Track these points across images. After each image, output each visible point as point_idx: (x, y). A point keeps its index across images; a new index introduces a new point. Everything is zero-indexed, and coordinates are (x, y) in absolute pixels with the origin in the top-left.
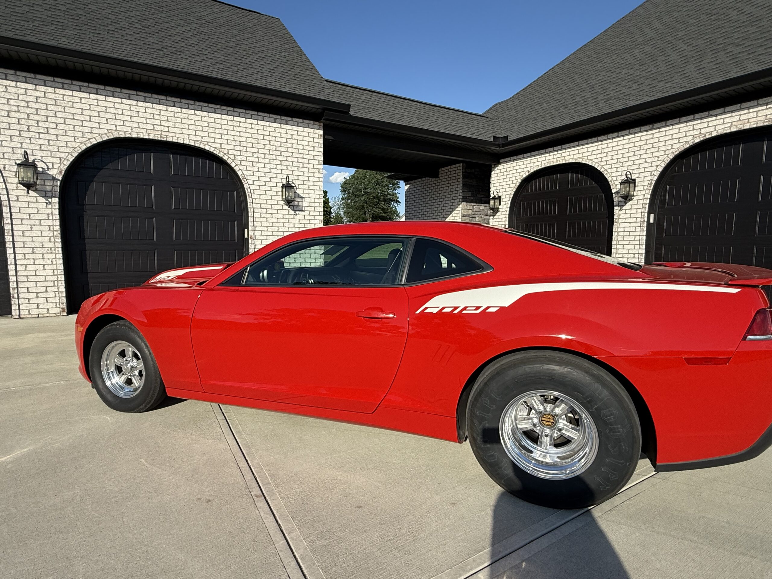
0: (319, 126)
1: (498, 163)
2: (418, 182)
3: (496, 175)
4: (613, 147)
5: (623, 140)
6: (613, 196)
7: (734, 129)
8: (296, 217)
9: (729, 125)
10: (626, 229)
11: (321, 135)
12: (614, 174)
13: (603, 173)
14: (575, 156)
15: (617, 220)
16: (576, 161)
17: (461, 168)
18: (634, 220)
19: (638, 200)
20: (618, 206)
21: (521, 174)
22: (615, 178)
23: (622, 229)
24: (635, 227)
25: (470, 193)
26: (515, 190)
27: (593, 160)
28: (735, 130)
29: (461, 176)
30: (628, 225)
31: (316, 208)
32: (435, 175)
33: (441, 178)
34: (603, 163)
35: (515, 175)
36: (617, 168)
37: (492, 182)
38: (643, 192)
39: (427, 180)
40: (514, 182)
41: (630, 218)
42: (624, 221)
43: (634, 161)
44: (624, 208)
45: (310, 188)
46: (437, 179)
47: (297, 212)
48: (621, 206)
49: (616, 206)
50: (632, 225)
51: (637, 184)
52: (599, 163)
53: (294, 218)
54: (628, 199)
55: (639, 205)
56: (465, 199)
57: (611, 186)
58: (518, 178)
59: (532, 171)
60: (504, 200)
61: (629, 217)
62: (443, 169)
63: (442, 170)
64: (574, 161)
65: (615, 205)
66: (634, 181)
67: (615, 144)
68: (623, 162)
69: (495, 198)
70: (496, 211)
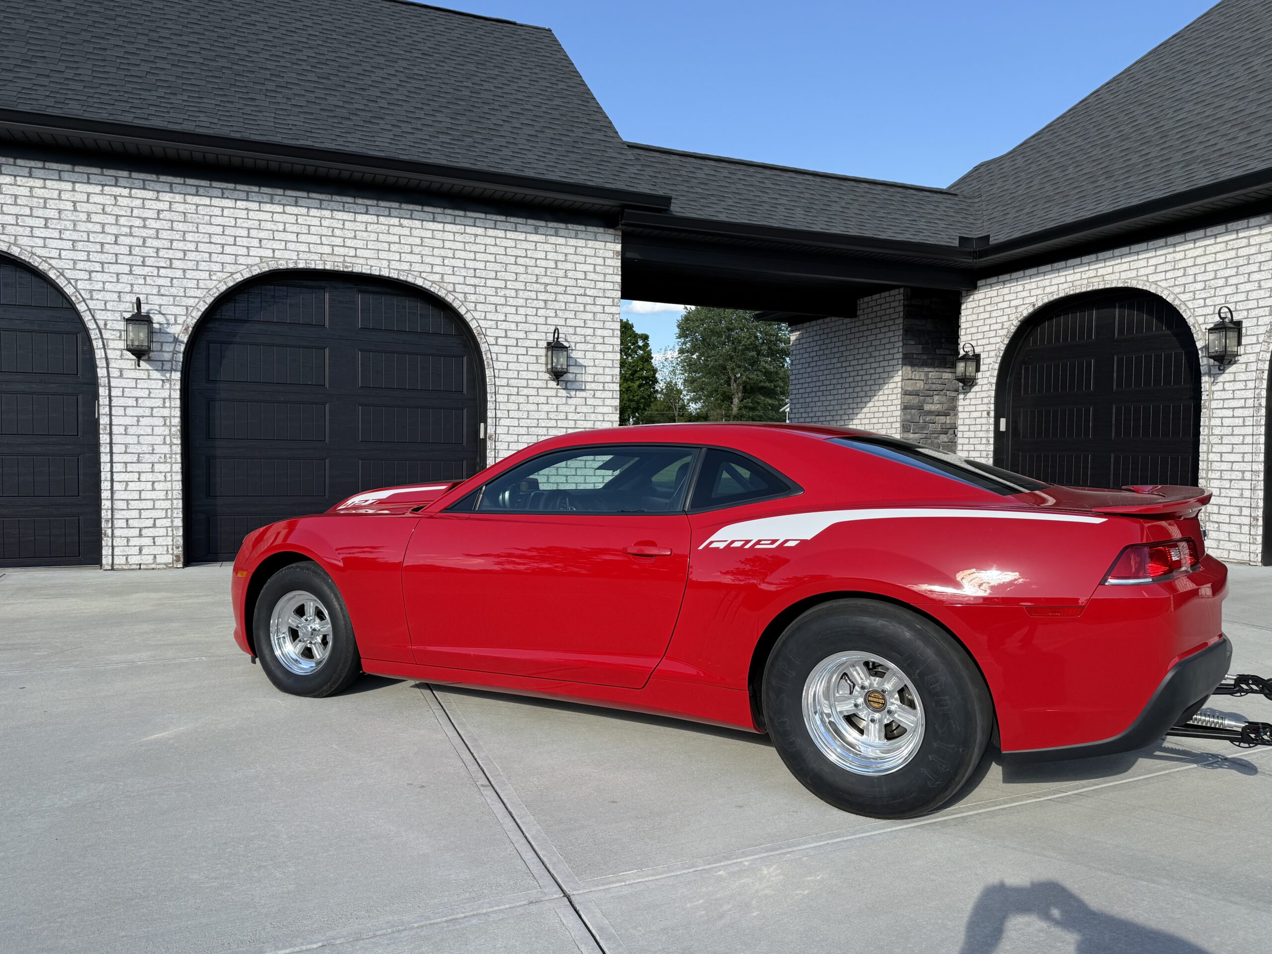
0: (615, 235)
1: (973, 287)
2: (815, 326)
3: (969, 312)
4: (1195, 257)
5: (1216, 243)
6: (1198, 354)
8: (570, 401)
10: (1227, 422)
11: (617, 252)
12: (1199, 312)
13: (1178, 309)
14: (1123, 275)
15: (1207, 404)
16: (1126, 285)
17: (901, 297)
18: (1241, 403)
19: (1247, 363)
20: (1209, 374)
21: (1020, 309)
22: (1201, 320)
23: (1217, 422)
24: (1244, 417)
25: (921, 346)
26: (1006, 341)
27: (1158, 283)
29: (902, 314)
30: (1229, 413)
31: (606, 384)
32: (850, 312)
33: (861, 318)
34: (1177, 290)
35: (1008, 311)
36: (1205, 299)
37: (963, 326)
38: (1257, 348)
39: (834, 322)
40: (1006, 325)
41: (1233, 399)
42: (1220, 406)
43: (1237, 285)
44: (1221, 379)
45: (596, 349)
46: (853, 320)
47: (573, 393)
48: (1214, 376)
49: (1205, 374)
50: (1238, 413)
51: (1244, 331)
52: (1171, 289)
53: (566, 404)
54: (1226, 362)
55: (1249, 373)
56: (909, 360)
57: (1195, 335)
58: (1013, 317)
59: (1040, 304)
60: (987, 361)
61: (1231, 396)
62: (867, 299)
63: (864, 303)
64: (1120, 285)
65: (1202, 372)
66: (1238, 325)
67: (1200, 251)
68: (1215, 288)
69: (967, 359)
70: (969, 383)
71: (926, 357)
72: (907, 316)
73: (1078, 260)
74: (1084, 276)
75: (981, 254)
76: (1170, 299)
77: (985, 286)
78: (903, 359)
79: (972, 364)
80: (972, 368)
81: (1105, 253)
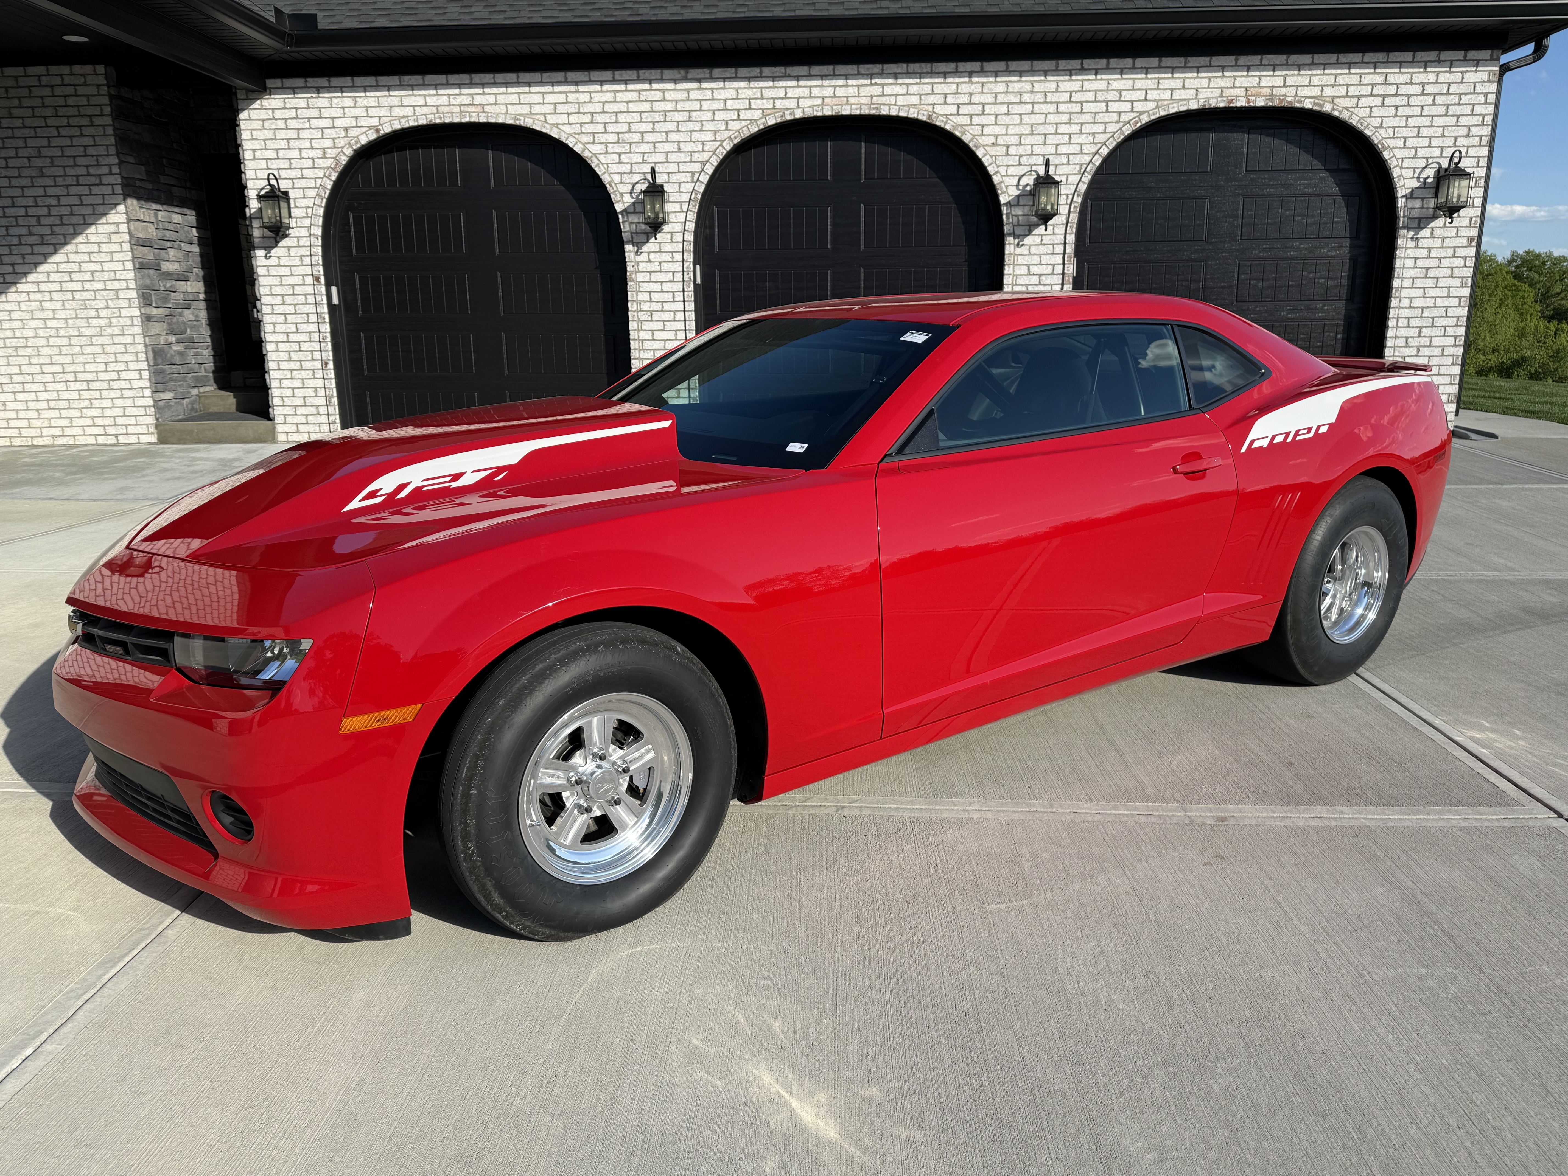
1: (262, 90)
6: (618, 219)
7: (828, 112)
9: (819, 101)
10: (655, 297)
14: (512, 110)
15: (634, 276)
17: (102, 80)
18: (669, 276)
19: (672, 233)
20: (633, 243)
21: (353, 133)
22: (617, 178)
23: (646, 297)
24: (673, 292)
27: (560, 126)
28: (830, 113)
29: (107, 110)
30: (657, 287)
34: (585, 139)
35: (331, 133)
36: (620, 154)
37: (247, 145)
38: (681, 217)
41: (661, 271)
42: (647, 279)
43: (654, 143)
44: (645, 248)
48: (639, 245)
49: (628, 242)
50: (666, 287)
51: (666, 196)
52: (577, 136)
54: (653, 229)
55: (675, 244)
56: (130, 188)
57: (612, 196)
58: (341, 143)
59: (387, 129)
60: (302, 202)
61: (658, 269)
64: (510, 121)
65: (625, 239)
66: (661, 190)
67: (609, 96)
68: (631, 144)
69: (278, 196)
70: (281, 234)
71: (150, 186)
72: (119, 114)
73: (442, 78)
74: (453, 101)
75: (300, 41)
76: (578, 149)
77: (283, 89)
78: (124, 186)
79: (283, 205)
80: (284, 212)
81: (482, 76)
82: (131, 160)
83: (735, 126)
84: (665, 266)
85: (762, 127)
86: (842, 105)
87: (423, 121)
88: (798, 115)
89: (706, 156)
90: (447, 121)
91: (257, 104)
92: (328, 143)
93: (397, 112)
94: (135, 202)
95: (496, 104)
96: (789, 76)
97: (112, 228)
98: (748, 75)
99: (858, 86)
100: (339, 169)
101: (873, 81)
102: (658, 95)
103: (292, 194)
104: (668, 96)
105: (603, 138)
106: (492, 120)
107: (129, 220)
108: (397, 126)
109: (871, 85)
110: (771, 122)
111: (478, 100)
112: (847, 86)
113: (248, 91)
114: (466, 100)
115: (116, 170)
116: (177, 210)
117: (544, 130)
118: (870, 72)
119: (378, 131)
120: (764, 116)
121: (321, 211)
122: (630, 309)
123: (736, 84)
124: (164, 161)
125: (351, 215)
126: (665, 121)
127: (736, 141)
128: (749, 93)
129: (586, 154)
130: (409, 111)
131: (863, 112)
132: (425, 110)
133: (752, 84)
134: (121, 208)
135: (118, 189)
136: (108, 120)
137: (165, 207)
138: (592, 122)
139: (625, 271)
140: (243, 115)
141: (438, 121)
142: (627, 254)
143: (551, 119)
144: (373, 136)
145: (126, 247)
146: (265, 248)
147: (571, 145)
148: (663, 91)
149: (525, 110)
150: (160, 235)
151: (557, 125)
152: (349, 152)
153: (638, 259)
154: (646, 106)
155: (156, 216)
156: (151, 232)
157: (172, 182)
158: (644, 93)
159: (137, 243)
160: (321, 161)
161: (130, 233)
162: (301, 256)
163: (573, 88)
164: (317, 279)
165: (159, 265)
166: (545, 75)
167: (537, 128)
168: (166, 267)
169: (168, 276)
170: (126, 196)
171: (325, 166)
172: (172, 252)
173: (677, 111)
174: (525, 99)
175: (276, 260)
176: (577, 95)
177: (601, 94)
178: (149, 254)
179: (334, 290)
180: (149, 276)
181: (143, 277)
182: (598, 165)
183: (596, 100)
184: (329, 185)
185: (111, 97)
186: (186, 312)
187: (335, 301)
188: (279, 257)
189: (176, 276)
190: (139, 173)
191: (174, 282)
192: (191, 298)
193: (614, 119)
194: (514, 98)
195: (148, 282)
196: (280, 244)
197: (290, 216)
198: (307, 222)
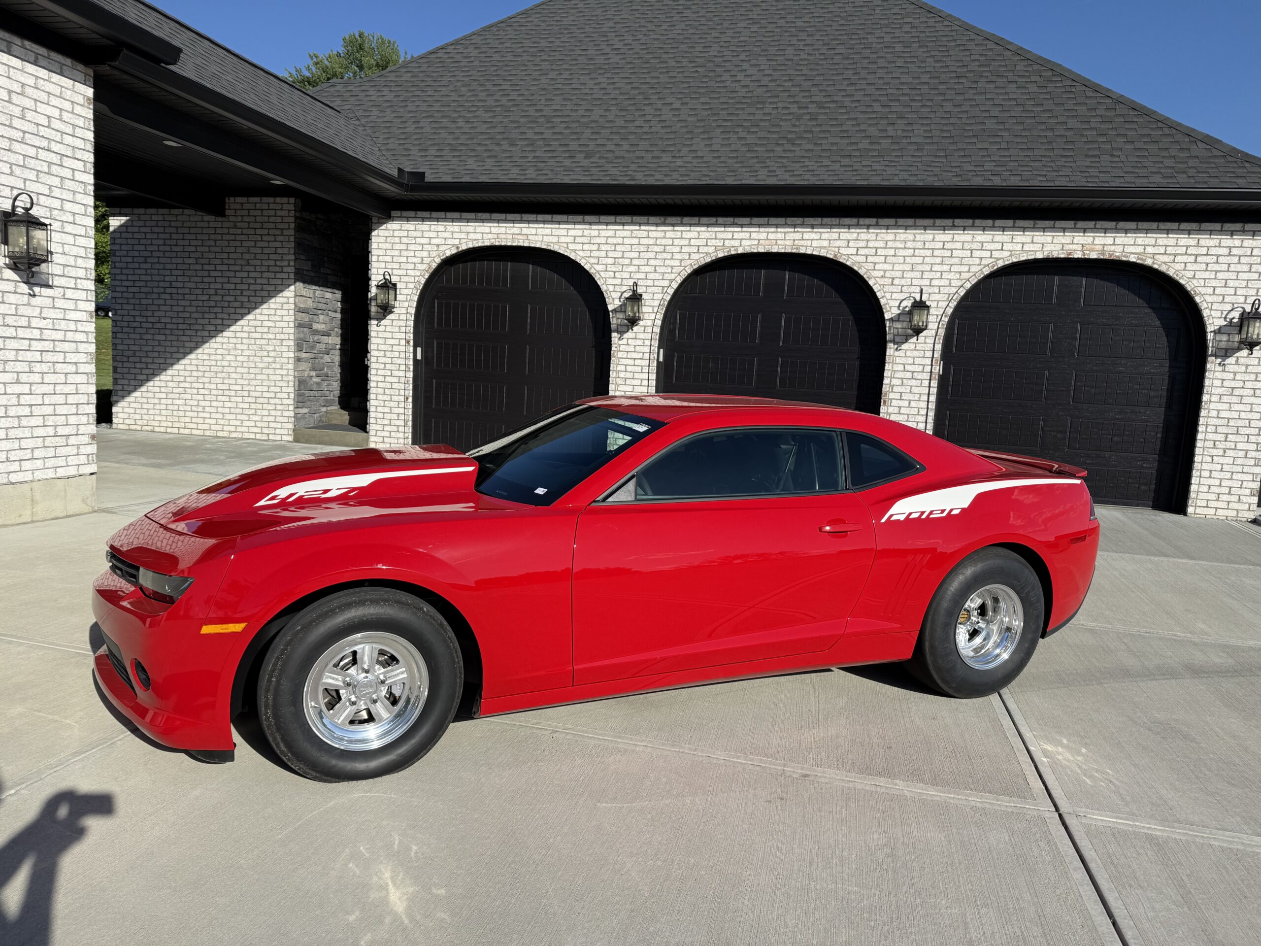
0: (86, 74)
1: (386, 218)
3: (382, 239)
4: (607, 237)
5: (623, 230)
6: (609, 315)
7: (761, 250)
8: (34, 301)
9: (756, 242)
10: (629, 368)
12: (610, 281)
13: (593, 276)
15: (615, 354)
16: (548, 248)
17: (292, 207)
18: (640, 355)
19: (645, 326)
20: (618, 331)
21: (442, 248)
22: (611, 288)
23: (623, 368)
24: (642, 366)
25: (310, 263)
26: (426, 275)
28: (763, 251)
29: (293, 226)
30: (631, 362)
31: (79, 281)
32: (219, 211)
33: (231, 219)
34: (592, 261)
35: (428, 247)
36: (615, 272)
37: (374, 252)
38: (653, 316)
41: (634, 352)
42: (625, 356)
44: (626, 336)
45: (66, 230)
47: (37, 290)
48: (622, 333)
49: (614, 331)
50: (638, 362)
51: (643, 302)
52: (587, 259)
53: (29, 304)
54: (632, 323)
55: (646, 334)
57: (607, 300)
58: (434, 254)
59: (463, 247)
60: (405, 291)
65: (612, 329)
66: (640, 296)
69: (388, 287)
70: (388, 311)
71: (313, 275)
72: (299, 229)
73: (503, 216)
74: (508, 232)
75: (412, 188)
76: (587, 267)
77: (401, 218)
78: (295, 274)
79: (392, 292)
80: (392, 296)
81: (529, 215)
82: (303, 257)
83: (695, 257)
84: (638, 349)
85: (714, 258)
86: (772, 245)
87: (487, 243)
88: (740, 251)
89: (673, 276)
90: (503, 244)
91: (384, 227)
92: (425, 254)
93: (471, 236)
94: (301, 284)
95: (536, 235)
96: (736, 224)
97: (284, 300)
98: (707, 223)
99: (785, 233)
100: (431, 271)
101: (796, 230)
102: (645, 234)
103: (398, 286)
104: (651, 234)
105: (605, 261)
106: (532, 245)
107: (296, 296)
108: (470, 246)
109: (795, 232)
110: (721, 255)
111: (525, 231)
112: (777, 232)
113: (379, 218)
114: (516, 231)
115: (292, 263)
116: (329, 290)
117: (566, 254)
118: (794, 223)
119: (458, 248)
120: (716, 251)
121: (416, 298)
122: (611, 375)
123: (698, 229)
124: (325, 259)
125: (436, 301)
126: (647, 251)
127: (695, 267)
128: (707, 235)
129: (592, 271)
130: (479, 236)
131: (786, 251)
132: (490, 236)
133: (710, 229)
134: (292, 288)
135: (292, 276)
136: (292, 232)
137: (321, 288)
138: (598, 250)
139: (611, 350)
140: (374, 233)
141: (497, 244)
142: (612, 339)
143: (571, 246)
144: (454, 251)
145: (292, 312)
146: (377, 319)
147: (582, 264)
148: (648, 231)
149: (555, 239)
150: (315, 306)
151: (574, 251)
152: (438, 260)
153: (620, 342)
154: (636, 241)
155: (314, 293)
156: (310, 303)
157: (329, 272)
158: (635, 232)
159: (299, 310)
160: (419, 265)
161: (295, 304)
162: (400, 326)
163: (588, 227)
164: (408, 342)
165: (311, 325)
166: (570, 217)
167: (562, 252)
168: (316, 326)
169: (317, 332)
170: (296, 280)
171: (421, 268)
172: (321, 317)
173: (656, 245)
174: (555, 232)
175: (384, 327)
176: (590, 231)
177: (606, 231)
178: (305, 318)
179: (419, 350)
180: (303, 332)
181: (299, 333)
182: (599, 279)
183: (603, 235)
184: (423, 281)
185: (296, 218)
186: (326, 356)
187: (419, 357)
188: (385, 326)
189: (322, 333)
190: (307, 266)
191: (320, 337)
192: (330, 347)
193: (613, 248)
194: (548, 231)
195: (302, 336)
196: (387, 318)
197: (395, 300)
198: (406, 304)
